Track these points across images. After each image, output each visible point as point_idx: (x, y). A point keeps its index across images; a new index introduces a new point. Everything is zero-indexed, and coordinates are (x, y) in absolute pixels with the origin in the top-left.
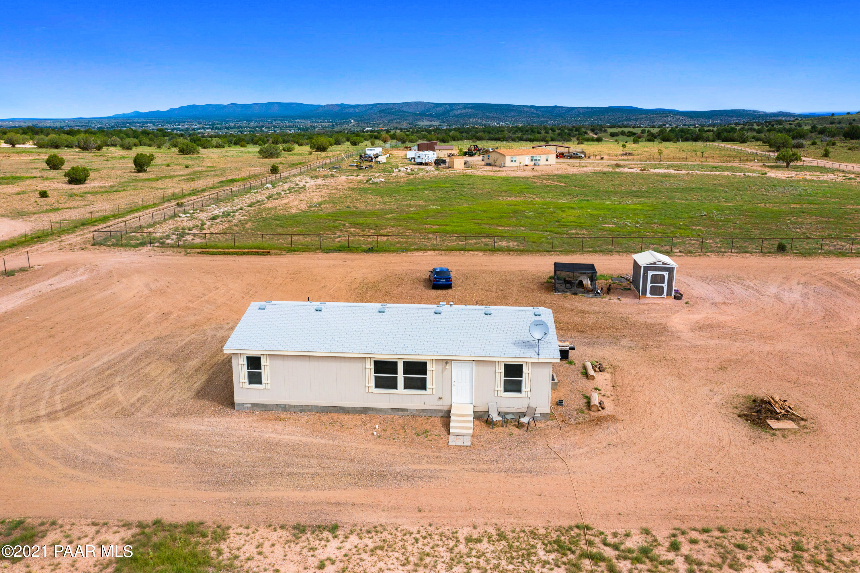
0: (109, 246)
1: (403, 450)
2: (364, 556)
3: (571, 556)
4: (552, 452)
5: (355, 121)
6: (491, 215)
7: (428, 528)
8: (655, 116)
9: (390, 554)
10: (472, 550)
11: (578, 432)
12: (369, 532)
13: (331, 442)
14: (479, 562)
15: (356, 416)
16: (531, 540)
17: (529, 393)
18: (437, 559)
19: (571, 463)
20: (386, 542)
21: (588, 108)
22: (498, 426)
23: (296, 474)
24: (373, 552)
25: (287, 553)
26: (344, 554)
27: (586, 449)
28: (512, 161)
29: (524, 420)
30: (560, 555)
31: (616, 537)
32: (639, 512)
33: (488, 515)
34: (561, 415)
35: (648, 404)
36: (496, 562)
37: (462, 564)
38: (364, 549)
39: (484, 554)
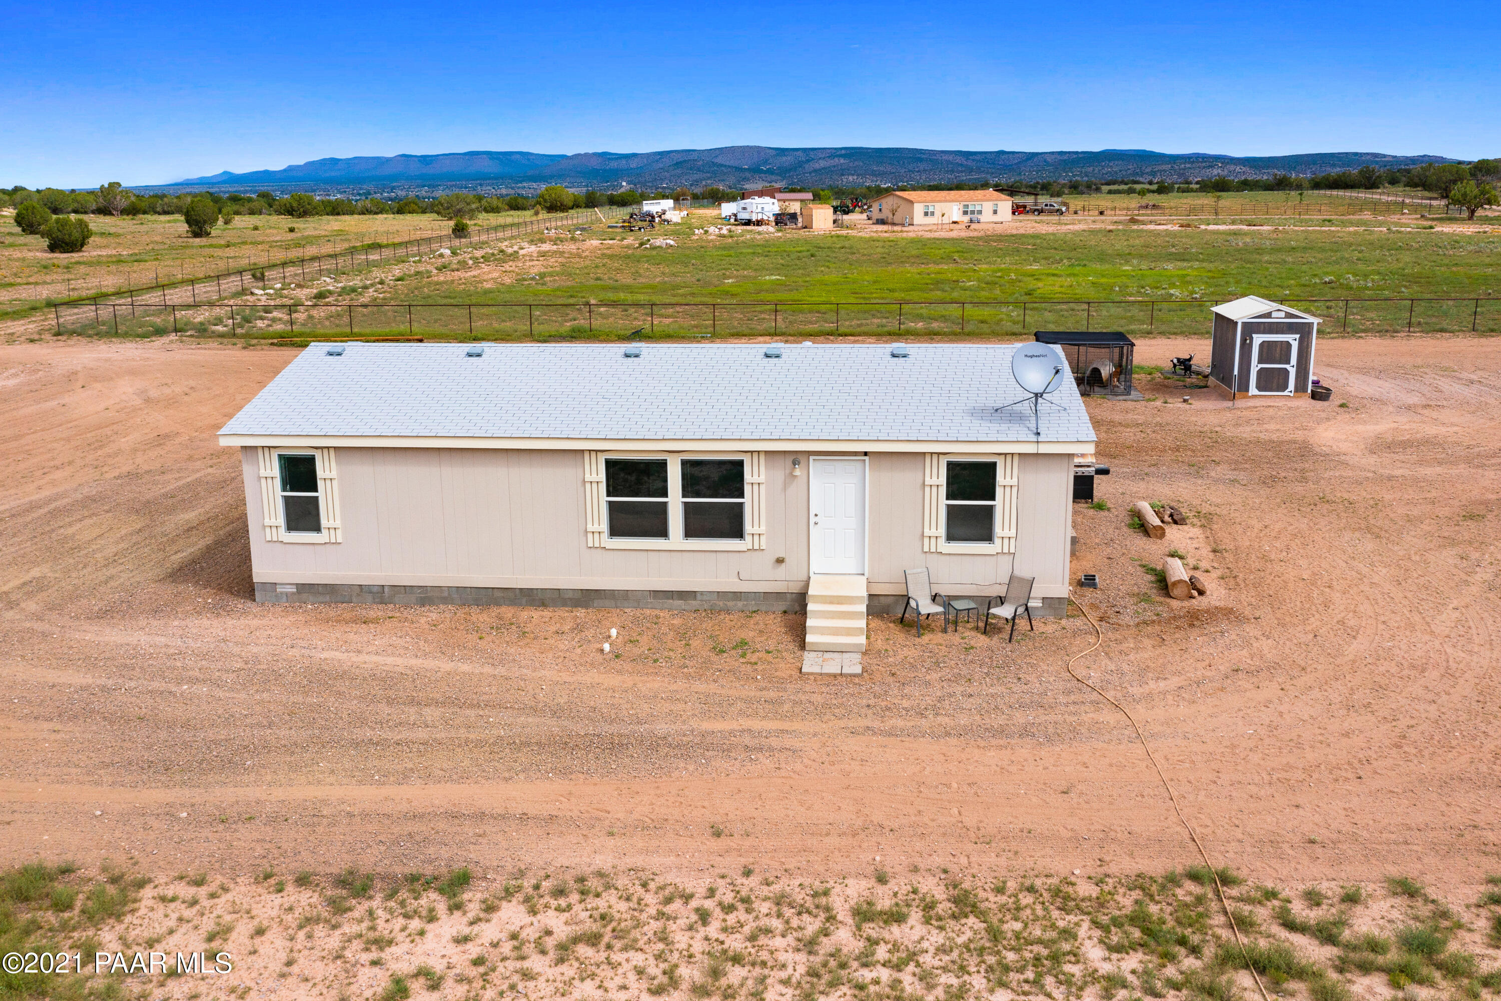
0: (90, 336)
1: (680, 685)
2: (536, 963)
3: (1190, 963)
4: (1085, 688)
5: (629, 183)
6: (891, 286)
7: (740, 880)
8: (1188, 166)
9: (616, 957)
10: (877, 943)
11: (1147, 642)
12: (560, 892)
13: (488, 669)
14: (900, 982)
15: (563, 612)
16: (1055, 914)
17: (1013, 541)
18: (766, 972)
19: (1140, 712)
20: (611, 921)
21: (1061, 153)
22: (933, 630)
23: (377, 744)
24: (564, 952)
25: (296, 955)
26: (474, 956)
27: (1174, 682)
28: (926, 214)
29: (1005, 611)
30: (1156, 960)
31: (1318, 904)
32: (1365, 833)
33: (919, 845)
34: (1093, 606)
35: (1312, 585)
36: (955, 981)
37: (844, 989)
38: (538, 942)
39: (912, 956)
